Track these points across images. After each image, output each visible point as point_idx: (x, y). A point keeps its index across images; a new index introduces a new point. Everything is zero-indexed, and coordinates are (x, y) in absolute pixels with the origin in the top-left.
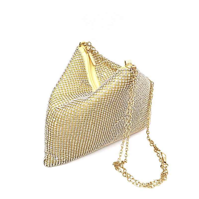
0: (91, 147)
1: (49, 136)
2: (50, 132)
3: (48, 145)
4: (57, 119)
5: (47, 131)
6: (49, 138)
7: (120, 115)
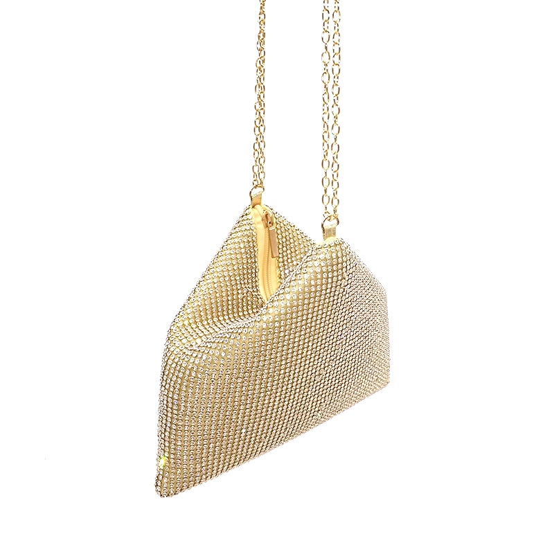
0: (265, 438)
1: (169, 415)
2: (170, 405)
3: (165, 436)
4: (188, 372)
5: (165, 402)
6: (169, 419)
7: (329, 356)
